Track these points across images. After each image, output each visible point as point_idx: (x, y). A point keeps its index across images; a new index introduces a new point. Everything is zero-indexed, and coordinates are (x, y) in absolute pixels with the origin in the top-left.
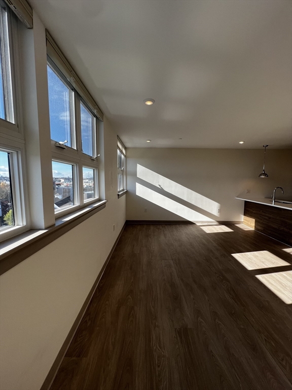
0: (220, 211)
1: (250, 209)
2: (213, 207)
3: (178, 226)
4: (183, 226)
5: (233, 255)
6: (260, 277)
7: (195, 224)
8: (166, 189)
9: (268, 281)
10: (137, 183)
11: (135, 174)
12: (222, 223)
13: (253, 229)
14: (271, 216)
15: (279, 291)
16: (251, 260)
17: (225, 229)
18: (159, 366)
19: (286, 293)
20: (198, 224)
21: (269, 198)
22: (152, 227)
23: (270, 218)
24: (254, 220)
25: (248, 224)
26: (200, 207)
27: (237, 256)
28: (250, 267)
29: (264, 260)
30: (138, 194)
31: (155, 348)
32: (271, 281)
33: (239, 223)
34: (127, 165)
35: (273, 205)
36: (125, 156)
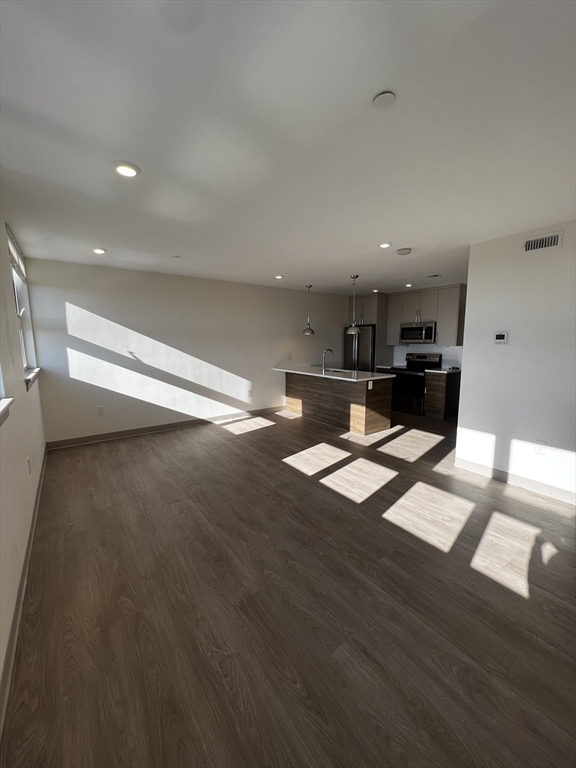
0: (251, 393)
1: (294, 385)
2: (240, 388)
3: (179, 432)
4: (190, 431)
5: (284, 460)
6: (324, 481)
7: (211, 423)
8: (147, 361)
9: (334, 483)
10: (68, 349)
11: (62, 328)
12: (255, 414)
13: (300, 415)
14: (322, 392)
15: (348, 490)
16: (309, 460)
17: (262, 423)
18: (226, 676)
19: (355, 490)
20: (217, 423)
21: (317, 366)
22: (123, 447)
23: (321, 395)
24: (301, 401)
25: (292, 409)
26: (219, 390)
27: (290, 460)
28: (310, 471)
29: (323, 457)
30: (74, 374)
31: (209, 654)
32: (338, 482)
33: (280, 409)
34: (34, 304)
35: (323, 376)
36: (26, 281)
